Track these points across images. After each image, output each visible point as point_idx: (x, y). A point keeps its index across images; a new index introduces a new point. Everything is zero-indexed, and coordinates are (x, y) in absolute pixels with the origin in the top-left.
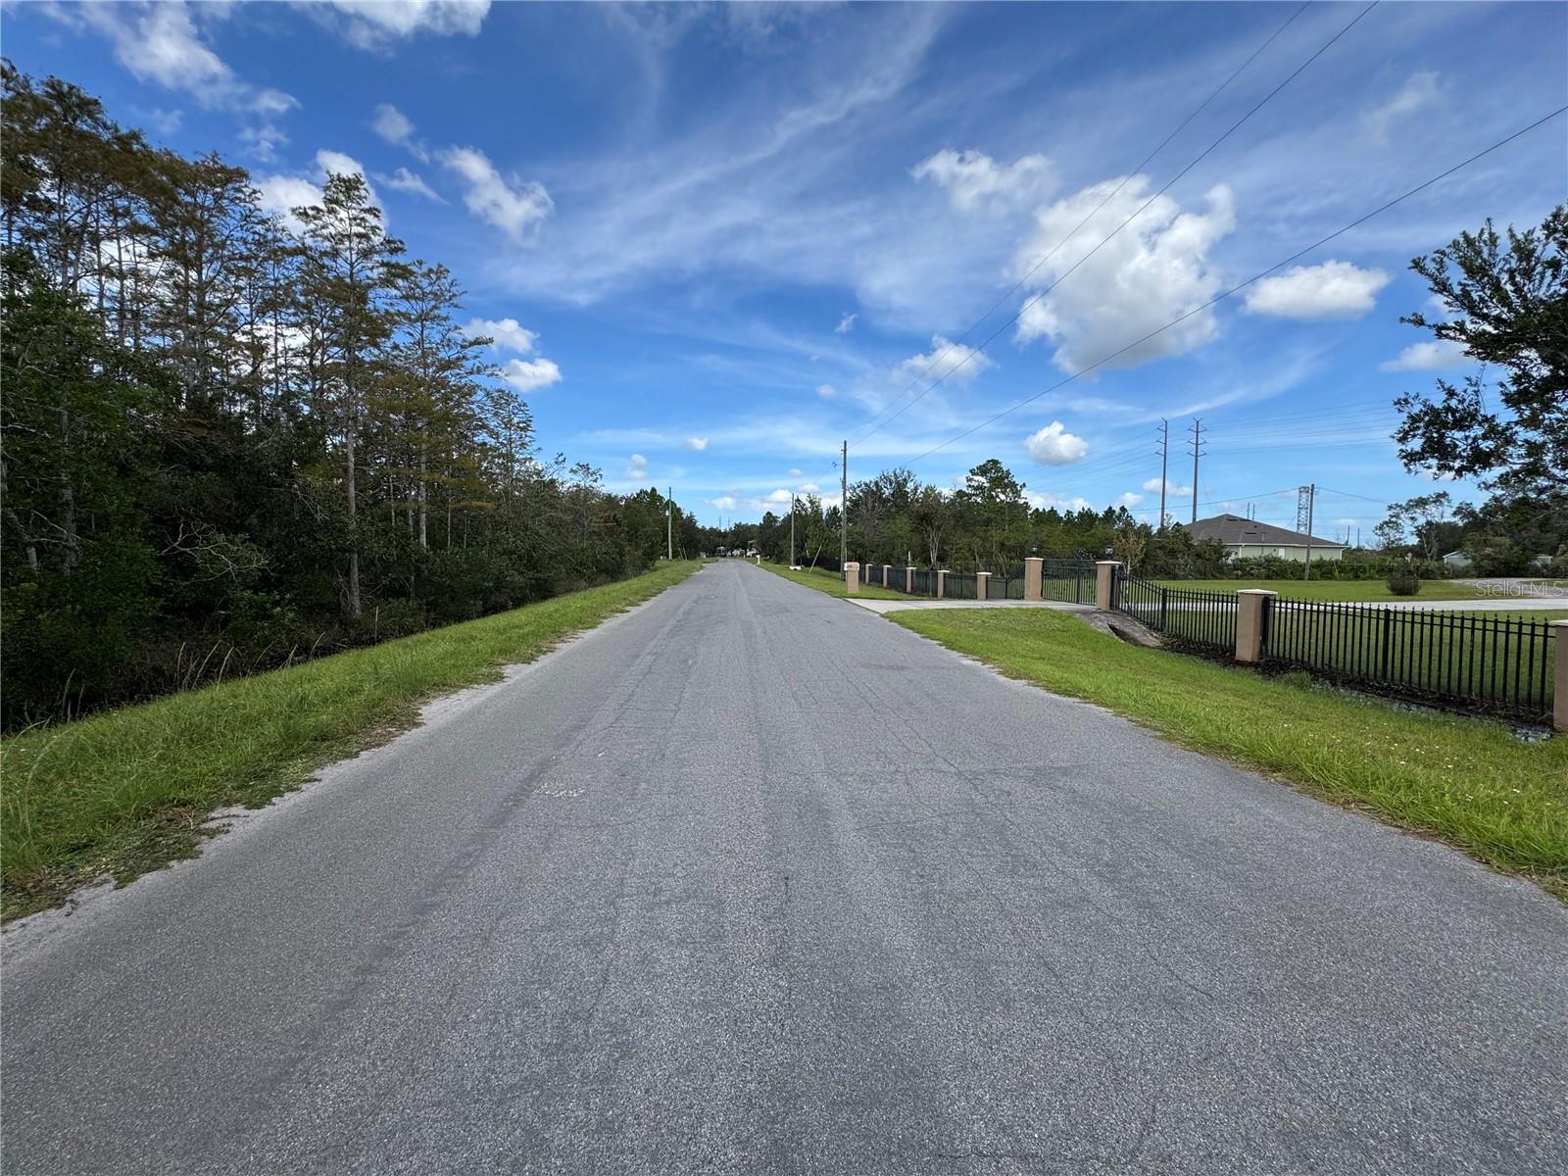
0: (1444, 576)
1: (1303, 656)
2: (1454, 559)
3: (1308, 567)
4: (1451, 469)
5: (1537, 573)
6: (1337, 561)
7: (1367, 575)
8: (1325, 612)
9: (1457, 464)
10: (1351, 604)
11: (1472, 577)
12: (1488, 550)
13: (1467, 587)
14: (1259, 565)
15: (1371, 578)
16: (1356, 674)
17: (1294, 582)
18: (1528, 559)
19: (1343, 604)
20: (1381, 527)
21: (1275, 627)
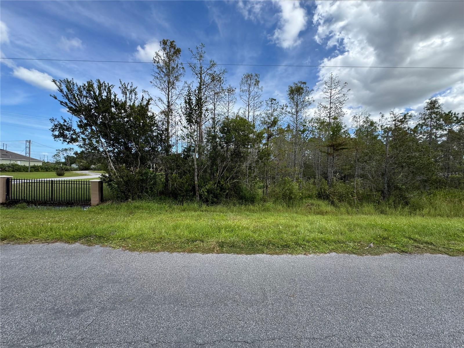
0: (72, 171)
1: (24, 198)
2: (74, 166)
3: (29, 168)
4: (66, 141)
5: (91, 169)
6: (40, 166)
7: (50, 170)
8: (34, 182)
9: (68, 140)
10: (43, 179)
11: (78, 170)
12: (82, 164)
13: (77, 173)
14: (9, 167)
15: (51, 171)
16: (43, 201)
17: (24, 173)
18: (90, 166)
19: (41, 179)
20: (54, 156)
21: (13, 189)
